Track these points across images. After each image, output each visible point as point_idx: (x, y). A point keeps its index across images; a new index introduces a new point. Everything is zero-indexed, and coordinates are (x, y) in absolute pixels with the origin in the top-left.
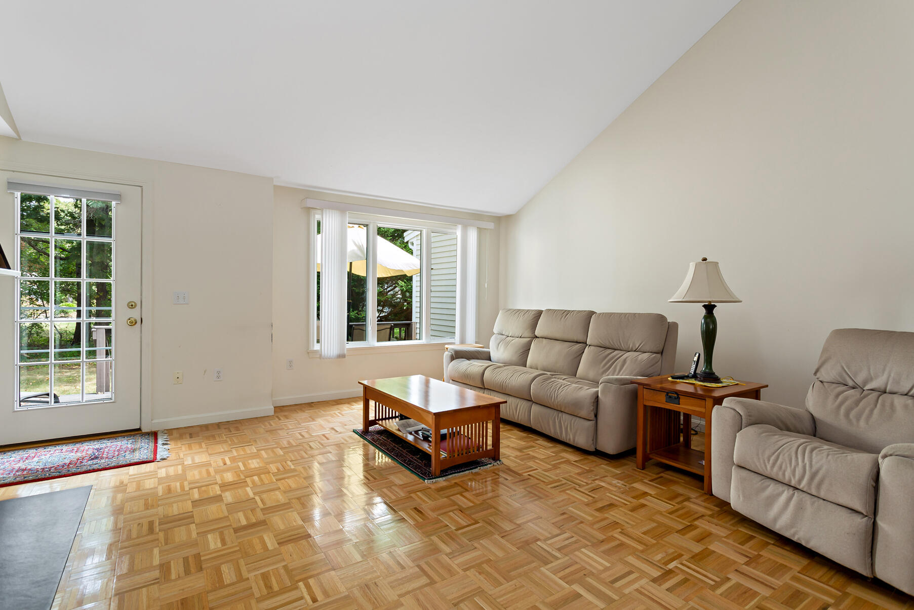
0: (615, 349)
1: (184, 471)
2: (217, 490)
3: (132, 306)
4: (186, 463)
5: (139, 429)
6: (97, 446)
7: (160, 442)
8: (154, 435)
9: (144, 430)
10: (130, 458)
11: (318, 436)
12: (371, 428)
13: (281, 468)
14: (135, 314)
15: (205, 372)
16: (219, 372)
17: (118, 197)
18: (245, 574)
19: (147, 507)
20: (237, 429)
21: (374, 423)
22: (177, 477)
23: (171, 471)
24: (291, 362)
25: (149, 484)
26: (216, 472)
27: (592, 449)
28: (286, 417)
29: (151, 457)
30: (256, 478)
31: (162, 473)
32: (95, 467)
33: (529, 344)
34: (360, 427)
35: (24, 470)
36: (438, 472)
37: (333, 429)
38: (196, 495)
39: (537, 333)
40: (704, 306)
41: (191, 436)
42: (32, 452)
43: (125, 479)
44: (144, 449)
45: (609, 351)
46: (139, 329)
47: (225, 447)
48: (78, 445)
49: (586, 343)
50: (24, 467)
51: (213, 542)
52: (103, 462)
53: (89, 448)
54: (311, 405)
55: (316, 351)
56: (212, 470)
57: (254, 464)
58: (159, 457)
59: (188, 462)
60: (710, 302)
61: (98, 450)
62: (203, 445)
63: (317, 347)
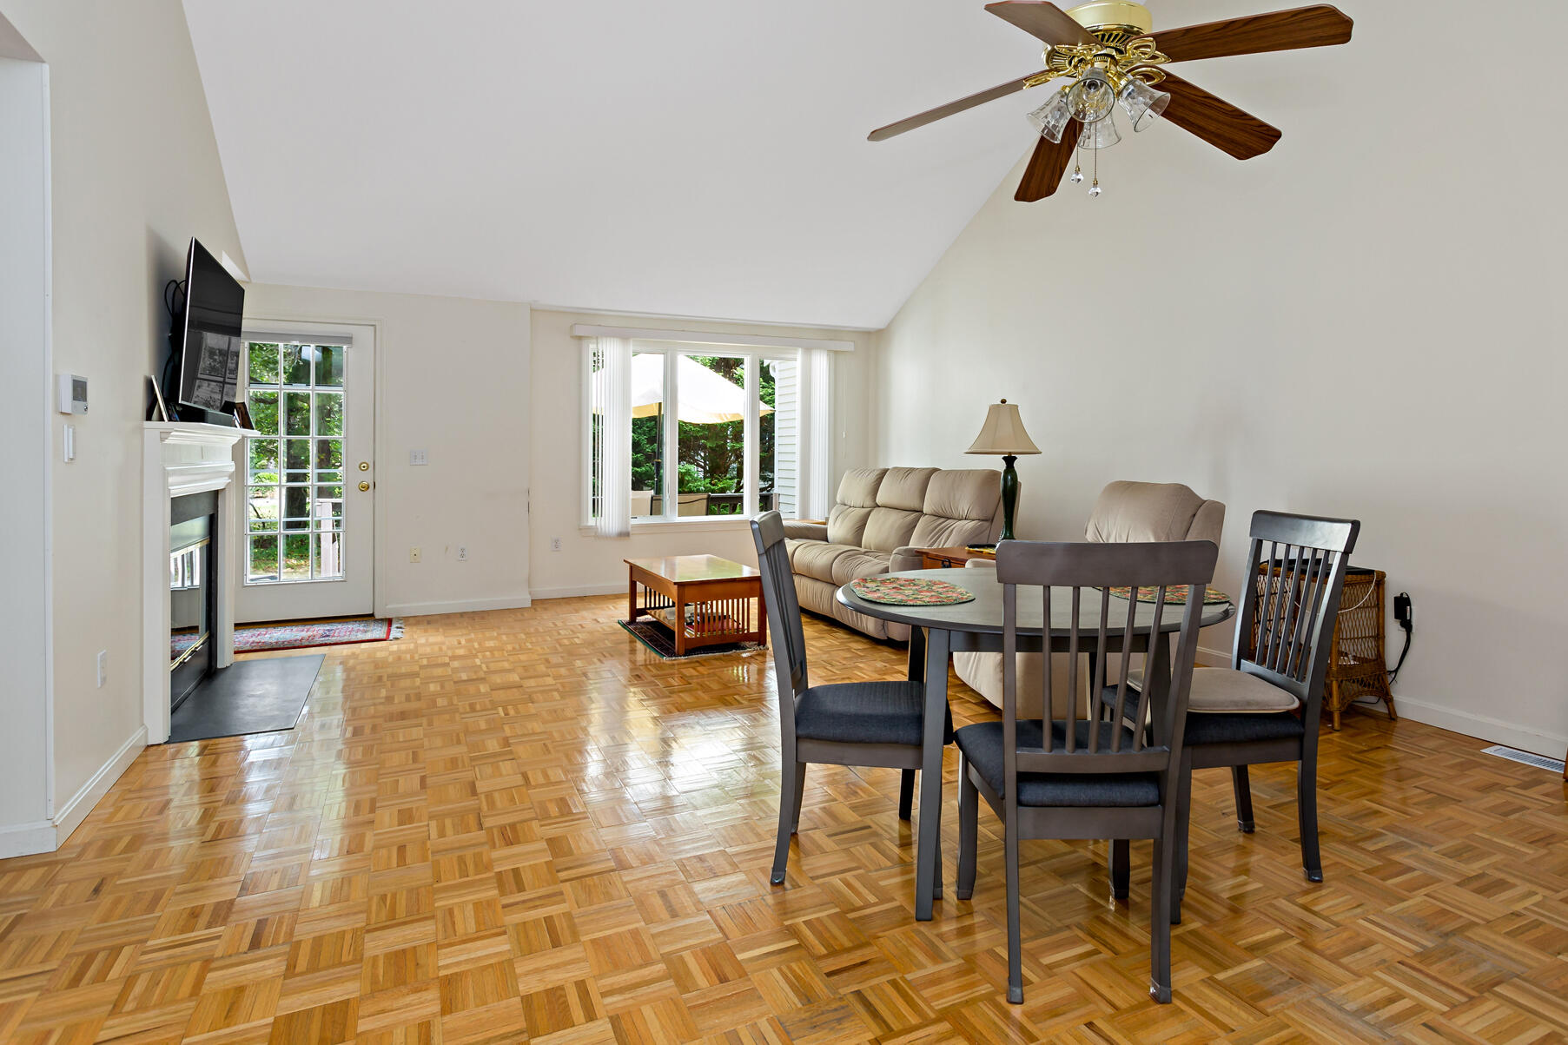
0: (948, 518)
1: (416, 647)
2: (447, 660)
3: (363, 467)
4: (419, 642)
5: (372, 615)
6: (328, 628)
7: (394, 626)
8: (389, 622)
9: (378, 616)
10: (361, 636)
11: (574, 625)
12: (640, 619)
13: (517, 647)
14: (367, 478)
15: (447, 548)
16: (463, 550)
17: (348, 340)
18: (455, 702)
19: (377, 666)
20: (483, 618)
21: (643, 612)
22: (407, 652)
23: (403, 647)
24: (557, 541)
25: (379, 655)
26: (448, 648)
27: (882, 636)
28: (546, 609)
29: (384, 636)
30: (488, 653)
31: (395, 648)
32: (329, 642)
33: (868, 514)
34: (627, 618)
35: (258, 643)
36: (682, 651)
37: (596, 620)
38: (425, 662)
39: (879, 500)
40: (1004, 458)
41: (429, 623)
42: (262, 631)
43: (358, 652)
44: (378, 631)
45: (942, 520)
46: (372, 496)
47: (464, 631)
48: (308, 627)
49: (922, 512)
50: (258, 641)
51: (433, 687)
52: (334, 640)
53: (318, 630)
54: (582, 599)
55: (590, 528)
56: (444, 648)
57: (491, 644)
58: (391, 637)
59: (422, 641)
60: (1010, 453)
61: (329, 630)
62: (441, 630)
63: (591, 521)
